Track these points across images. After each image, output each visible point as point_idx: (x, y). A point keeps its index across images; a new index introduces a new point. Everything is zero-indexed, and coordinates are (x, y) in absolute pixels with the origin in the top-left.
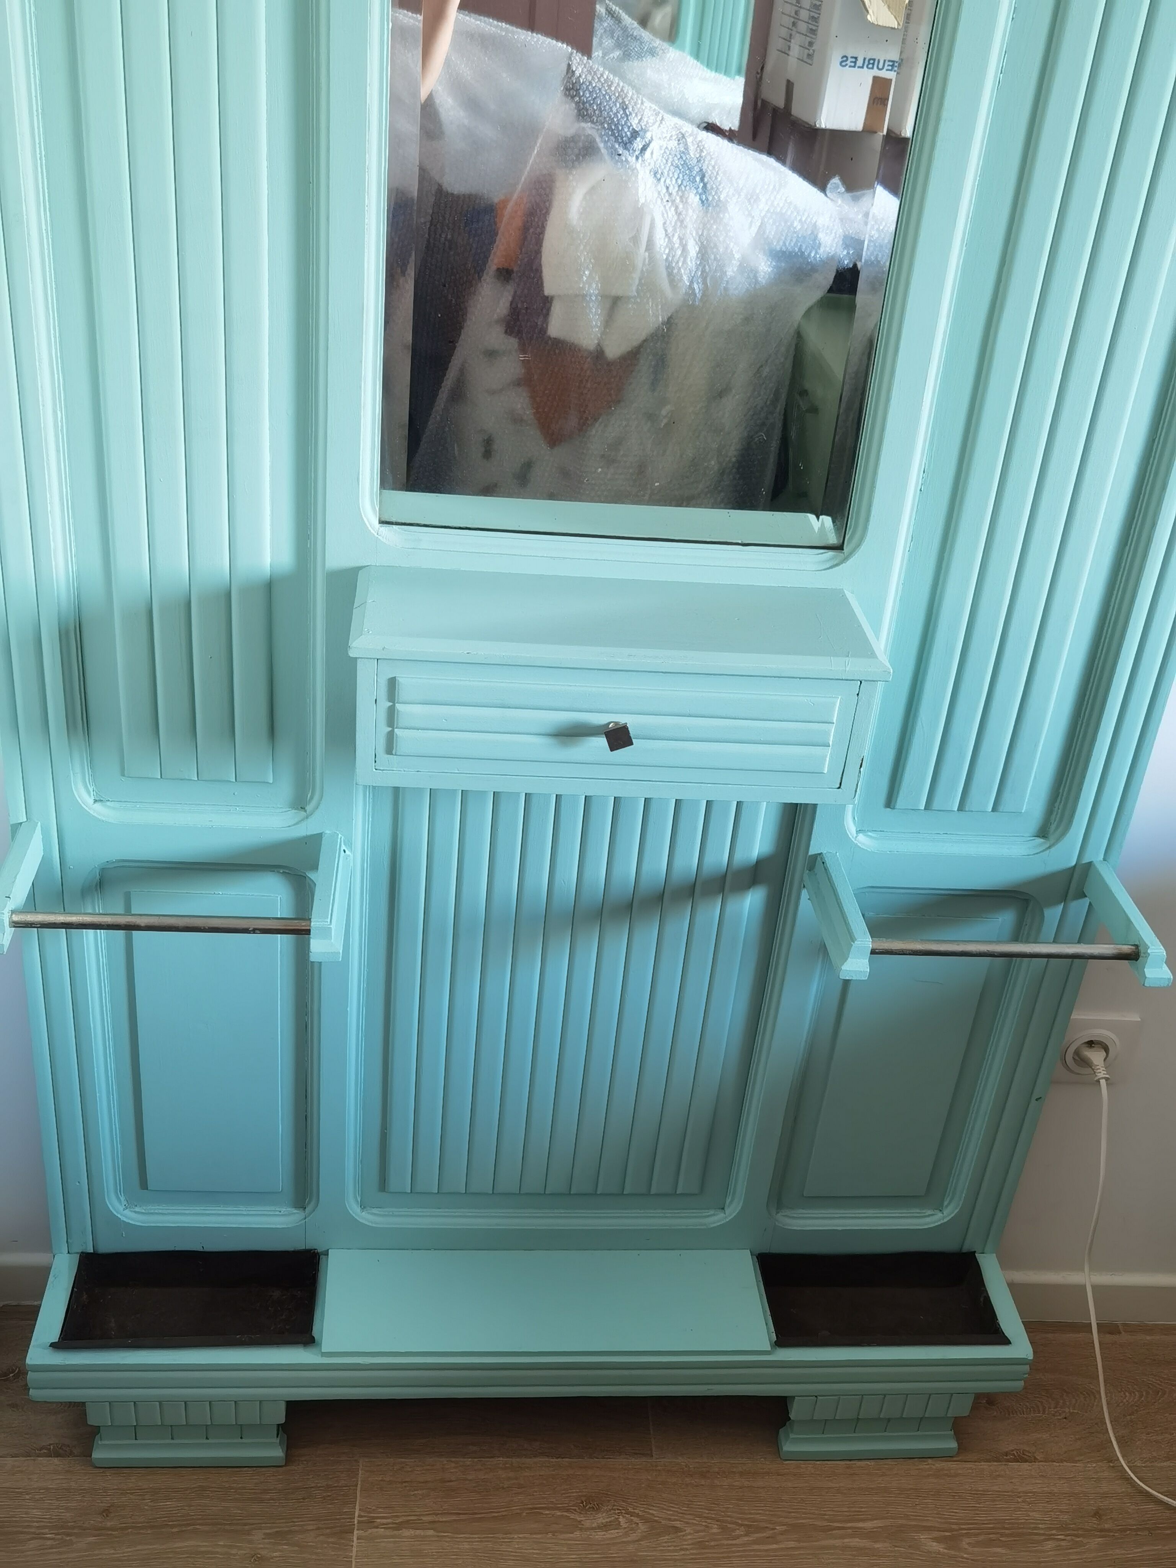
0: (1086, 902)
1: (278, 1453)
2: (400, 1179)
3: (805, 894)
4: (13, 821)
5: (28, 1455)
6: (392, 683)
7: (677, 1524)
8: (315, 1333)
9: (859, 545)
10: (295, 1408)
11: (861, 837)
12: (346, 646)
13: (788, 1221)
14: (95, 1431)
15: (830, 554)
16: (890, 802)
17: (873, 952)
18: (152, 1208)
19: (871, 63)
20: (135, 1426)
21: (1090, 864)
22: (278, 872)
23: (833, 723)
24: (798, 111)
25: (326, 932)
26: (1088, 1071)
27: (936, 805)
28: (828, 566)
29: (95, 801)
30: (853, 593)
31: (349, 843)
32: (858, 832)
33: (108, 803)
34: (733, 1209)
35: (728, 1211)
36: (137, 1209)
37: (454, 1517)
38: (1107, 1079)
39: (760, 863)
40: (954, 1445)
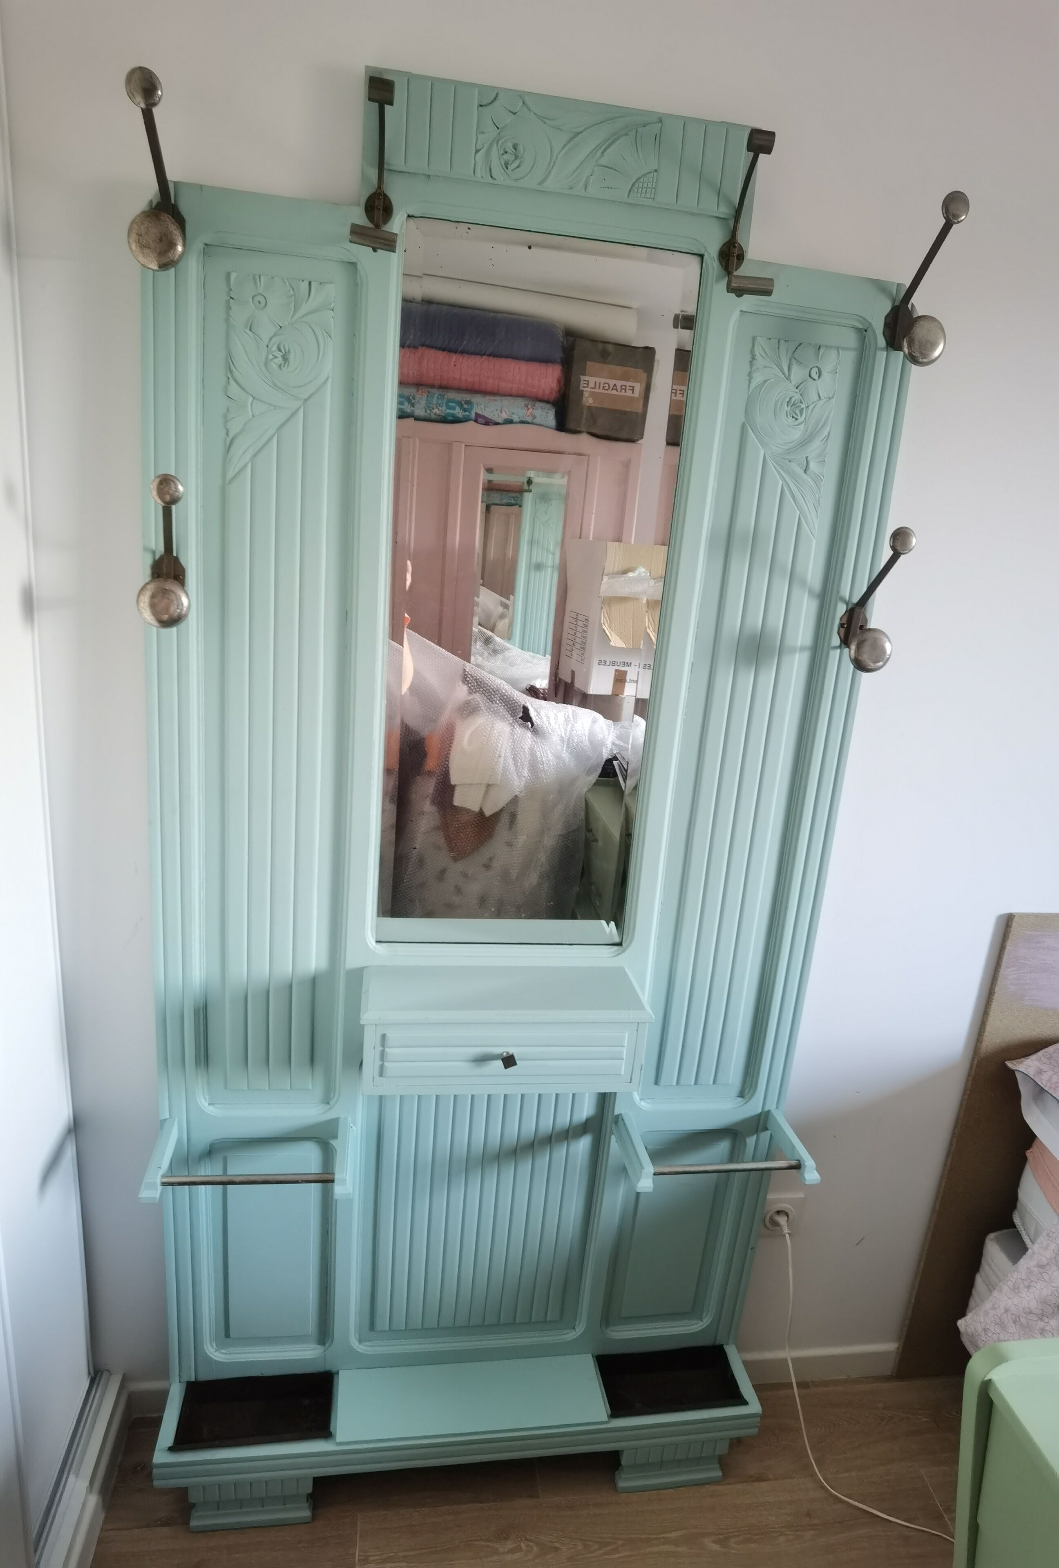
0: (768, 1133)
1: (306, 1513)
2: (383, 1323)
3: (613, 1137)
4: (162, 1118)
5: (148, 1526)
6: (384, 1037)
7: (557, 1545)
8: (332, 1429)
9: (630, 943)
10: (321, 1483)
11: (643, 1103)
12: (358, 1018)
13: (614, 1333)
14: (193, 1506)
15: (616, 948)
16: (657, 1082)
17: (654, 1174)
18: (232, 1350)
19: (614, 663)
20: (218, 1503)
21: (769, 1111)
22: (314, 1141)
23: (624, 1046)
24: (578, 684)
25: (343, 1181)
26: (778, 1228)
27: (682, 1082)
28: (614, 955)
29: (209, 1104)
30: (629, 969)
31: (355, 1123)
32: (641, 1099)
33: (217, 1106)
34: (580, 1329)
35: (577, 1330)
36: (223, 1351)
37: (418, 1552)
38: (789, 1234)
39: (588, 1120)
40: (720, 1473)
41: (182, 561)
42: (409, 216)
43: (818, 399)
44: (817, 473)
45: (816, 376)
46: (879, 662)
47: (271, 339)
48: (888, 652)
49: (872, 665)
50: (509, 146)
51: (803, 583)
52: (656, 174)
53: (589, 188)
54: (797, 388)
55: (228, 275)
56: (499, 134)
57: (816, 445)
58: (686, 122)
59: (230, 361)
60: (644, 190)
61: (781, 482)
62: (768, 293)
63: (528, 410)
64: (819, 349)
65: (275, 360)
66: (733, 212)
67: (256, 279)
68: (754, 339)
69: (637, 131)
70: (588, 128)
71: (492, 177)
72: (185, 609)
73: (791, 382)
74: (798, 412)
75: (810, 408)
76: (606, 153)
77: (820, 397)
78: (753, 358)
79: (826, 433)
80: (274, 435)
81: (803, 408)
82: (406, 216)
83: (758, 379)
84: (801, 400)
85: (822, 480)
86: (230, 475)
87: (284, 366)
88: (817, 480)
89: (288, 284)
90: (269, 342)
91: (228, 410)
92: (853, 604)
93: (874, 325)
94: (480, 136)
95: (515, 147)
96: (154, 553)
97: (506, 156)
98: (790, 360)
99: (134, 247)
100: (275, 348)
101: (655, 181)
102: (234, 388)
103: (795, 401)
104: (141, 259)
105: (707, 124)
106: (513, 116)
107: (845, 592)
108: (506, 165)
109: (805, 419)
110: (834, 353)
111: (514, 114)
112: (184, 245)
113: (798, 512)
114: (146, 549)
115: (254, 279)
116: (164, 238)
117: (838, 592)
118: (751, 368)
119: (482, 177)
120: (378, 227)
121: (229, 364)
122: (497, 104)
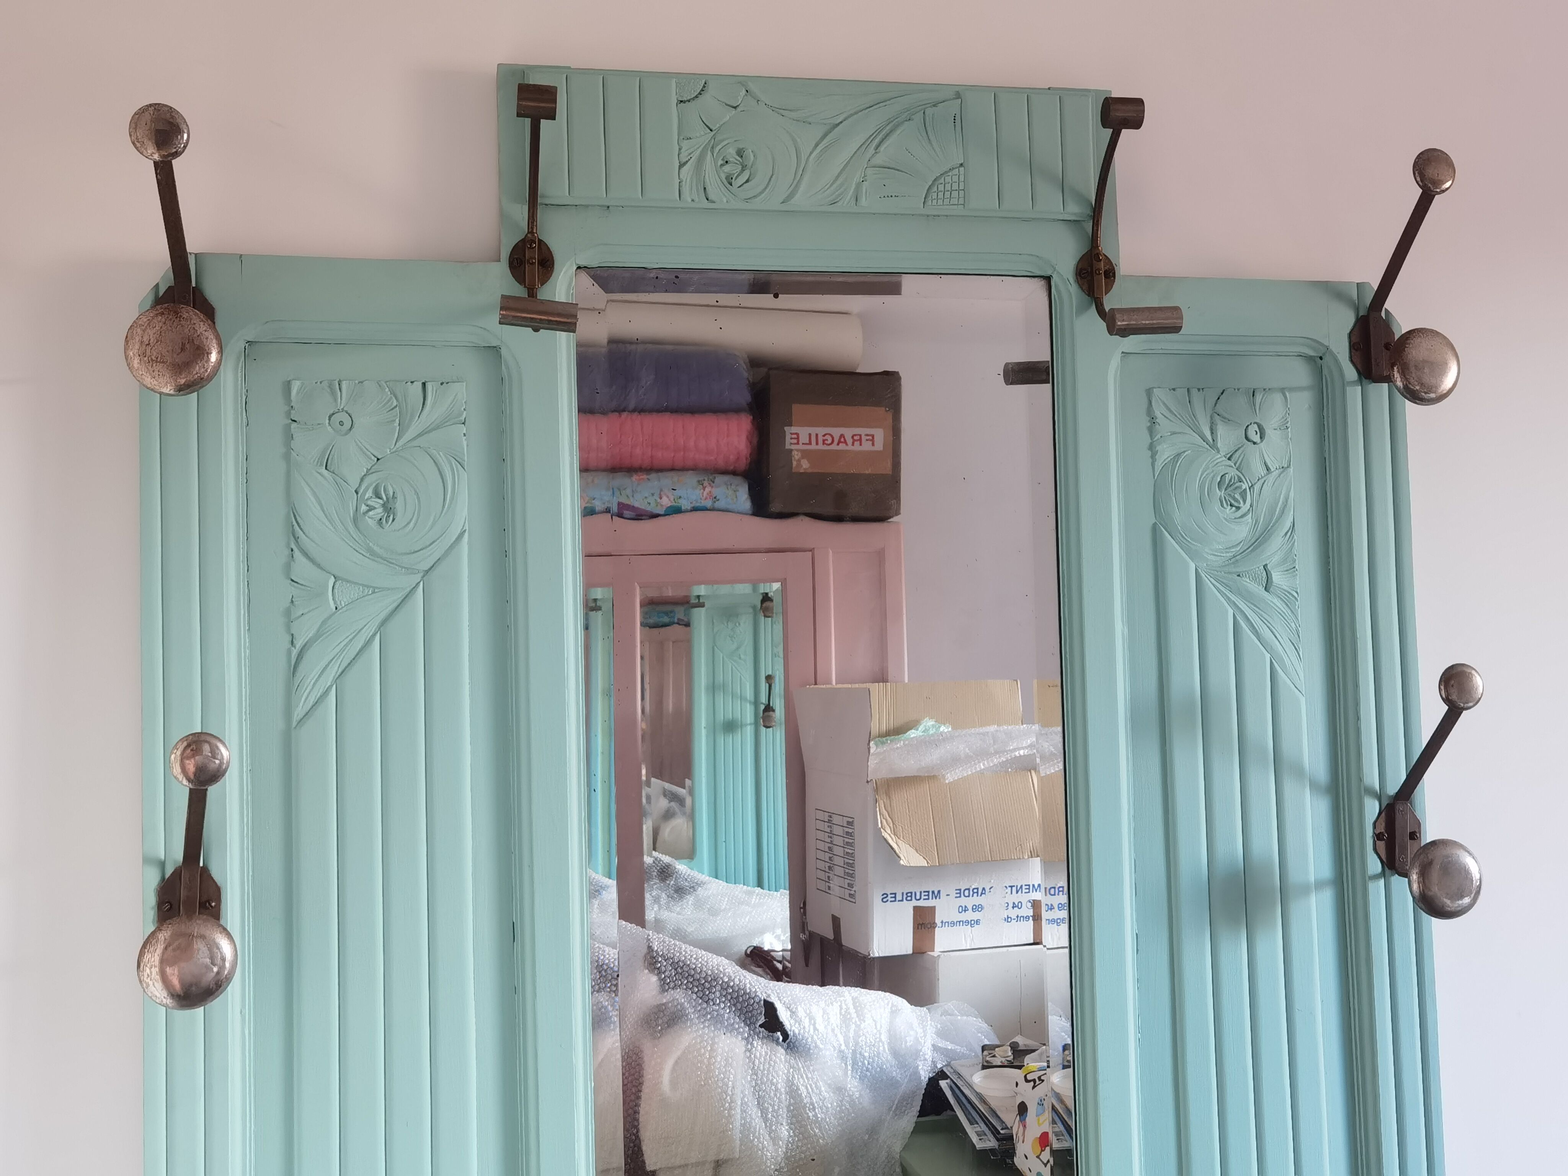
41: (215, 873)
42: (579, 268)
43: (1265, 471)
44: (1285, 588)
45: (1257, 438)
46: (1462, 897)
47: (362, 480)
48: (1476, 875)
49: (1450, 904)
50: (731, 152)
51: (1299, 772)
52: (962, 169)
53: (863, 202)
54: (1229, 459)
55: (287, 386)
56: (714, 137)
57: (1276, 543)
58: (997, 93)
59: (294, 523)
60: (947, 194)
61: (1231, 612)
62: (1176, 329)
63: (704, 488)
64: (1253, 395)
65: (371, 513)
66: (1089, 212)
67: (334, 387)
68: (1149, 392)
69: (924, 113)
70: (852, 115)
71: (707, 199)
72: (227, 965)
73: (1218, 452)
74: (1237, 496)
75: (1257, 487)
76: (882, 148)
77: (1268, 469)
78: (1153, 420)
79: (1288, 524)
80: (374, 635)
81: (1245, 489)
82: (575, 268)
83: (1165, 453)
84: (1239, 477)
85: (1296, 598)
86: (298, 712)
87: (387, 522)
88: (1289, 598)
89: (387, 390)
90: (360, 485)
91: (292, 602)
92: (1390, 797)
93: (1333, 348)
94: (685, 144)
95: (740, 153)
96: (162, 865)
97: (727, 168)
98: (1211, 417)
99: (136, 363)
100: (369, 493)
101: (962, 178)
102: (302, 568)
103: (1230, 480)
104: (148, 381)
105: (1029, 95)
106: (734, 112)
107: (1372, 778)
108: (730, 180)
109: (1251, 506)
110: (1278, 397)
111: (735, 108)
112: (221, 352)
113: (1268, 656)
114: (147, 860)
115: (331, 386)
116: (188, 346)
117: (1360, 780)
118: (1152, 437)
119: (693, 200)
120: (532, 293)
121: (293, 526)
122: (707, 97)
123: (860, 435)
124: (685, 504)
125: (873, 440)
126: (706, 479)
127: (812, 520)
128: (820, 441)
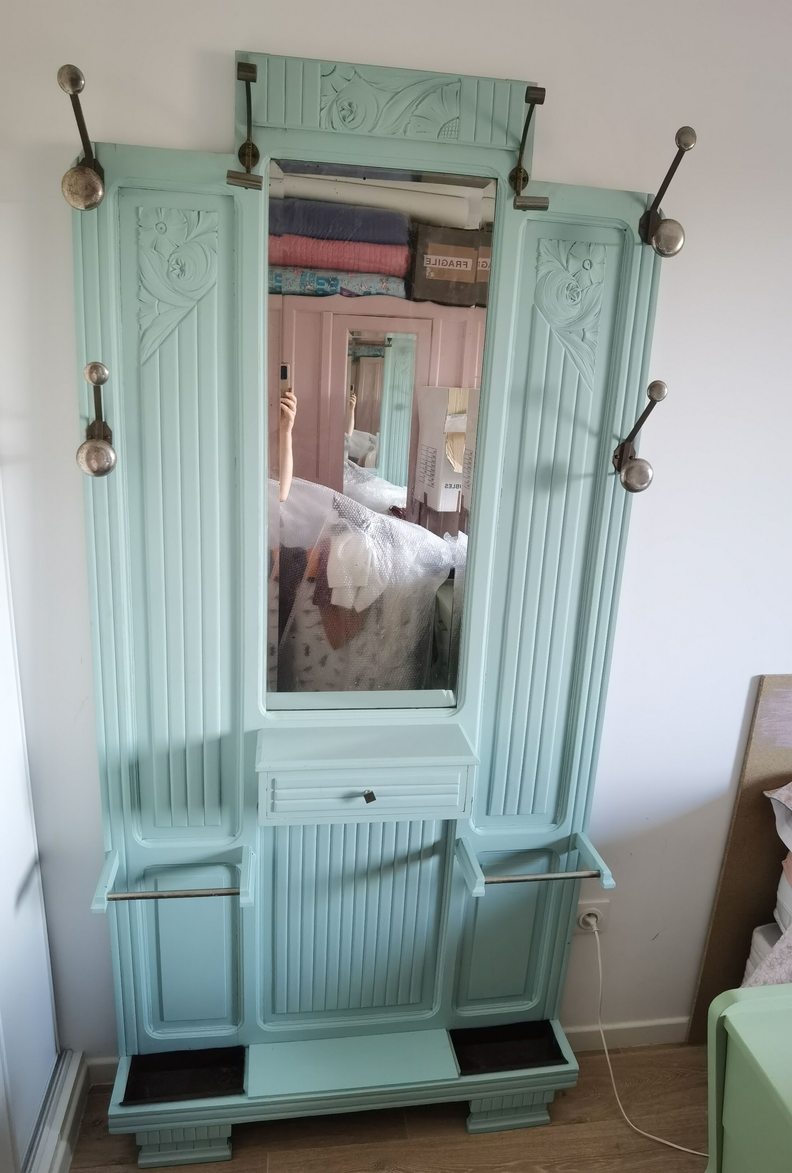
0: (577, 851)
1: (227, 1153)
2: (282, 1007)
3: (455, 857)
4: (106, 850)
5: (106, 1165)
6: (273, 781)
8: (245, 1088)
9: (464, 706)
10: (237, 1128)
11: (477, 830)
12: (254, 768)
13: (462, 1012)
14: (139, 1148)
15: (453, 710)
16: (488, 813)
17: (486, 883)
18: (166, 1030)
19: (457, 486)
20: (159, 1144)
21: (576, 835)
22: (223, 865)
23: (458, 784)
24: (429, 504)
25: (247, 894)
26: (589, 928)
27: (507, 812)
28: (451, 715)
29: (143, 839)
30: (462, 726)
31: (254, 850)
32: (476, 827)
33: (148, 840)
34: (436, 1009)
35: (434, 1010)
36: (159, 1031)
38: (598, 931)
39: (435, 844)
40: (548, 1118)
41: (109, 425)
42: (272, 159)
43: (590, 284)
44: (592, 340)
45: (588, 267)
46: (644, 484)
47: (171, 255)
48: (650, 476)
49: (639, 486)
50: (346, 104)
51: (584, 425)
52: (458, 120)
53: (408, 133)
54: (574, 276)
55: (137, 209)
56: (338, 95)
57: (591, 318)
58: (479, 80)
59: (141, 275)
60: (450, 133)
61: (564, 349)
62: (545, 208)
63: (383, 283)
64: (590, 246)
65: (175, 271)
66: (519, 146)
67: (158, 211)
68: (539, 240)
69: (442, 89)
70: (405, 88)
71: (333, 128)
72: (113, 461)
73: (569, 272)
74: (575, 295)
75: (585, 291)
76: (420, 106)
77: (592, 283)
78: (539, 255)
79: (597, 310)
80: (176, 327)
81: (579, 292)
82: (270, 159)
83: (543, 271)
84: (577, 285)
85: (596, 346)
86: (144, 359)
87: (181, 276)
88: (592, 346)
89: (182, 214)
90: (169, 259)
91: (140, 310)
92: (623, 440)
93: (632, 226)
94: (324, 98)
95: (350, 105)
96: (88, 420)
97: (343, 112)
98: (568, 255)
99: (66, 194)
100: (174, 262)
101: (457, 125)
102: (144, 294)
103: (573, 287)
104: (72, 203)
105: (495, 81)
106: (348, 83)
107: (617, 431)
108: (344, 118)
109: (581, 300)
110: (601, 248)
111: (349, 81)
112: (104, 191)
113: (578, 371)
114: (82, 417)
115: (156, 210)
116: (89, 187)
117: (612, 431)
118: (537, 263)
119: (326, 128)
120: (248, 171)
121: (140, 275)
122: (335, 74)
123: (461, 262)
124: (373, 291)
125: (466, 265)
126: (384, 278)
127: (433, 303)
128: (441, 264)
